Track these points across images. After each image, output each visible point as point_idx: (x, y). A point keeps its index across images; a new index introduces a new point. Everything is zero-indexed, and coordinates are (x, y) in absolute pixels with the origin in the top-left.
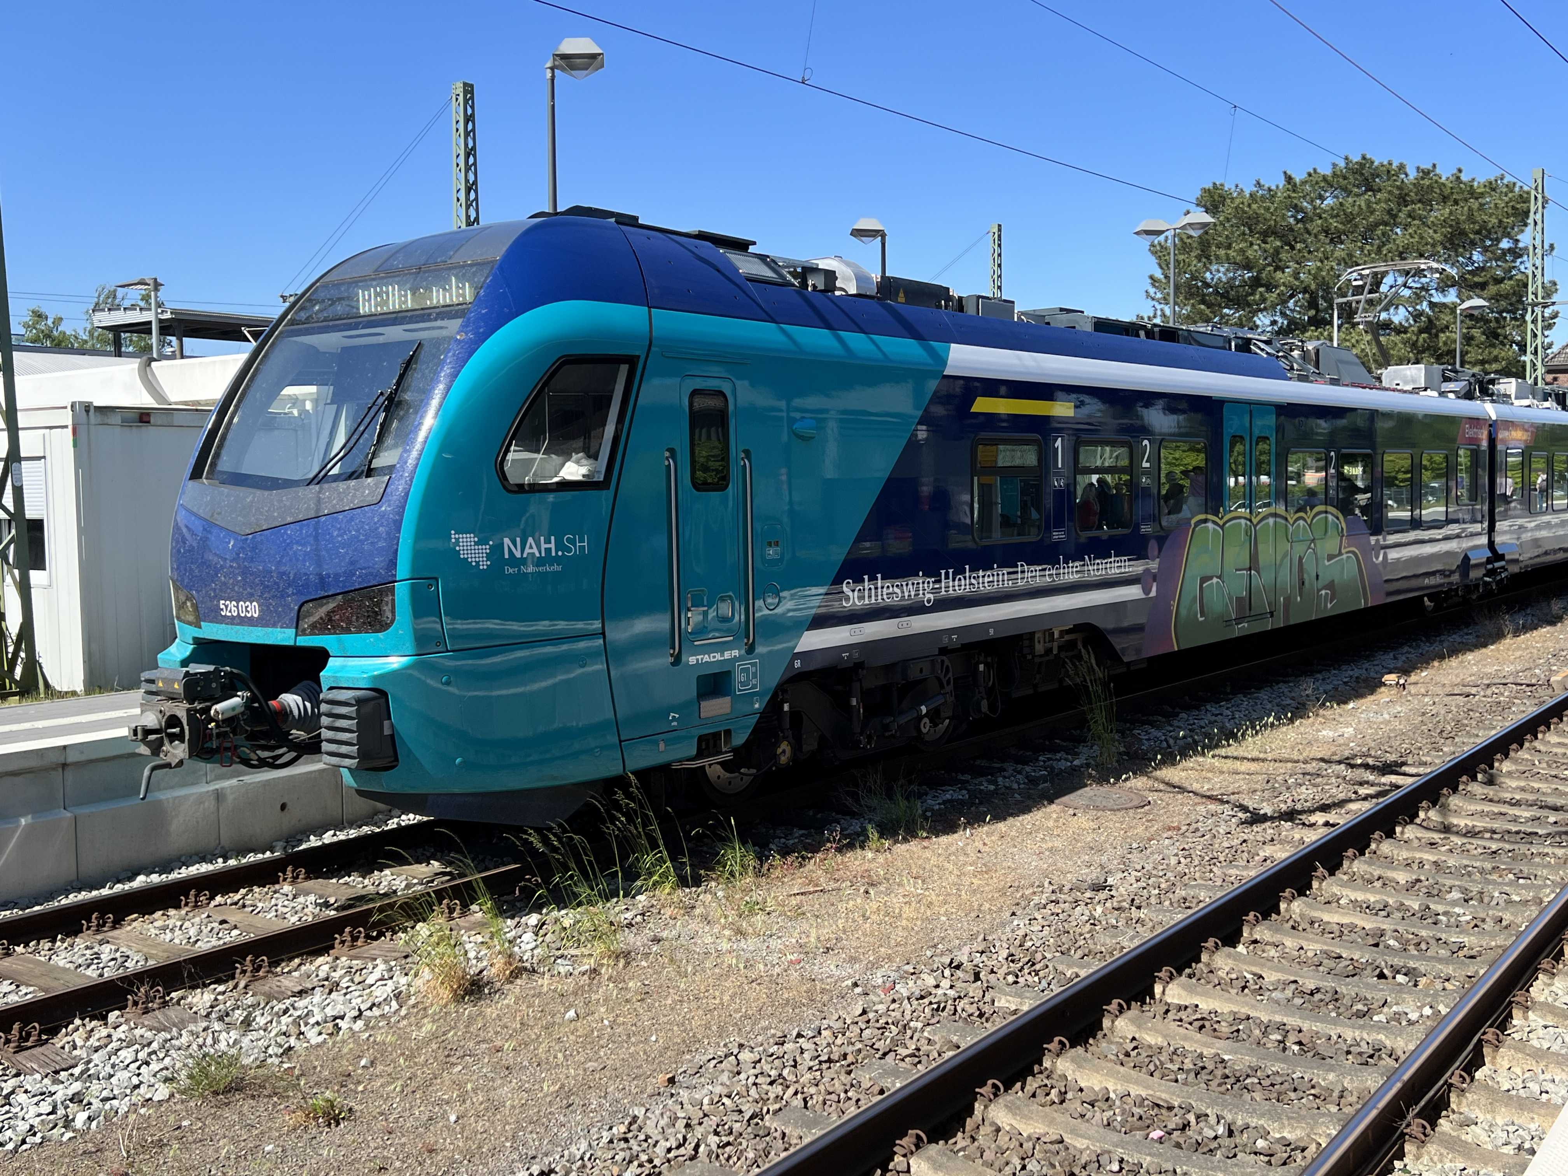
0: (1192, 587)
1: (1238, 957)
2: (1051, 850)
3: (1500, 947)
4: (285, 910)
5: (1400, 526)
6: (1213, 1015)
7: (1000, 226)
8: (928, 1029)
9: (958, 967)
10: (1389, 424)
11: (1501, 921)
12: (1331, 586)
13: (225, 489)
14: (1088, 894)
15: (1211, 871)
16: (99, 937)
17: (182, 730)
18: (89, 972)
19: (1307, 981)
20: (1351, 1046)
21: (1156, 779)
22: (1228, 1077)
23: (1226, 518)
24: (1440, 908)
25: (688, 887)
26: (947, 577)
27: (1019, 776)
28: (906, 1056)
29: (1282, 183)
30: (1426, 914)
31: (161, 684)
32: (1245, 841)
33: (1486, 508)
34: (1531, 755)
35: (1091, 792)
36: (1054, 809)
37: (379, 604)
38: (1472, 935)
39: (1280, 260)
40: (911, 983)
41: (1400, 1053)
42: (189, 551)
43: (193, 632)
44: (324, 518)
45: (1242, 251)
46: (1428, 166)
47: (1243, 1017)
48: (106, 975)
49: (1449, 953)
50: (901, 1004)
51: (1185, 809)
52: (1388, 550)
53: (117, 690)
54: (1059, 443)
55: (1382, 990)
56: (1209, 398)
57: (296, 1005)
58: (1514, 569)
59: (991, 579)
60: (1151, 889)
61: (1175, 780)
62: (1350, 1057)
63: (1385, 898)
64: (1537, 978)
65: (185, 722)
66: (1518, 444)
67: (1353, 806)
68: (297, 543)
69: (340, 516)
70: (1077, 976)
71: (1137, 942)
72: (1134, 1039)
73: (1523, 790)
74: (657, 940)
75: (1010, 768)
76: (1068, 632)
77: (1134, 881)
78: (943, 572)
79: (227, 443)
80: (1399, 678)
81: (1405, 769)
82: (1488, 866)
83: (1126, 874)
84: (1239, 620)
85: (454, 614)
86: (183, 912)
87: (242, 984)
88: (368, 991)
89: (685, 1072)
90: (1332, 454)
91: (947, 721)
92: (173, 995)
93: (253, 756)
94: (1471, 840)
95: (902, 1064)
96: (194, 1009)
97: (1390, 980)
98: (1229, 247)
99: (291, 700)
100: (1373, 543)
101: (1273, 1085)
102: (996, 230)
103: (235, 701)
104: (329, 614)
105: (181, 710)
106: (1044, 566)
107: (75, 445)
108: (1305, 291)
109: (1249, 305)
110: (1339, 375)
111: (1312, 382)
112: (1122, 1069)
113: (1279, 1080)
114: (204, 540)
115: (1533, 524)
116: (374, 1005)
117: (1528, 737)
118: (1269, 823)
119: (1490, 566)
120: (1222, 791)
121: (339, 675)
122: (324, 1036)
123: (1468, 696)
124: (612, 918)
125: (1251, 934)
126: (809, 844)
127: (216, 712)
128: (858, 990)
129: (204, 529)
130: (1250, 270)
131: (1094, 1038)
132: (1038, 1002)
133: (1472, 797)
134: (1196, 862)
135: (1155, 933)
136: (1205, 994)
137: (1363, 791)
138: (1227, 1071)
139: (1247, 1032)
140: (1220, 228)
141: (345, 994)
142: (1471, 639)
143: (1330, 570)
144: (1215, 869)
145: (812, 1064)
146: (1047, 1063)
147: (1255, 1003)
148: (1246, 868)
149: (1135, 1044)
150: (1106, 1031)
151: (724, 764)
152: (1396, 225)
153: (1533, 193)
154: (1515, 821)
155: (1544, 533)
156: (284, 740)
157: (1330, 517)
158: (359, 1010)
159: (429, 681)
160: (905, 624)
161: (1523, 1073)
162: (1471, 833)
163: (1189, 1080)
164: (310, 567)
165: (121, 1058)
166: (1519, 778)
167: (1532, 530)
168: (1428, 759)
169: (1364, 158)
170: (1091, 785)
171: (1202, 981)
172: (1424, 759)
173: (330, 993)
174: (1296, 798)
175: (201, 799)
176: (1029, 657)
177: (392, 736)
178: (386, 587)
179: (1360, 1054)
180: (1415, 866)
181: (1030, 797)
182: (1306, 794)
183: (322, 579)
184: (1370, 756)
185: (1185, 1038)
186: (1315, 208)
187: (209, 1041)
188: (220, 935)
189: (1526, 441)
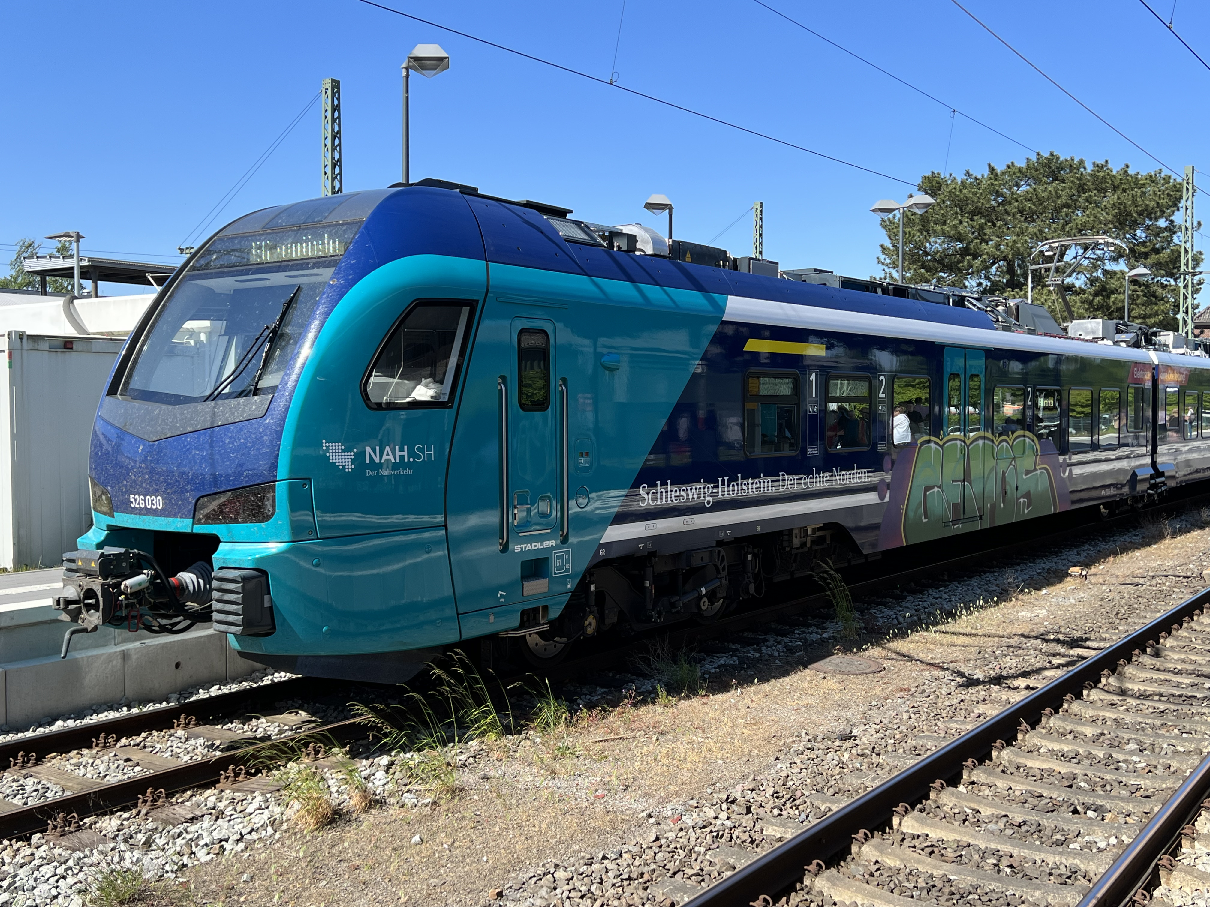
0: (917, 495)
1: (959, 795)
2: (806, 706)
3: (1170, 788)
4: (179, 751)
5: (1081, 448)
6: (940, 843)
7: (761, 203)
8: (710, 852)
9: (733, 802)
10: (1072, 367)
11: (1169, 768)
12: (1027, 495)
13: (136, 404)
14: (837, 743)
15: (936, 725)
16: (24, 772)
17: (97, 601)
18: (15, 801)
19: (1016, 815)
20: (1052, 869)
21: (890, 650)
22: (953, 894)
23: (945, 439)
24: (1121, 757)
25: (511, 734)
26: (723, 484)
27: (779, 646)
28: (692, 876)
29: (986, 173)
30: (1109, 762)
31: (80, 563)
32: (962, 701)
33: (1150, 434)
34: (1189, 633)
35: (837, 659)
36: (808, 673)
37: (262, 499)
38: (1147, 779)
39: (985, 234)
40: (695, 815)
41: (1092, 874)
42: (106, 454)
43: (107, 520)
44: (218, 428)
45: (955, 227)
46: (1101, 162)
47: (965, 845)
48: (29, 804)
49: (1129, 794)
50: (687, 832)
51: (914, 674)
52: (1073, 468)
53: (41, 568)
54: (813, 377)
55: (1076, 823)
56: (933, 343)
57: (189, 829)
58: (1172, 484)
59: (758, 486)
60: (888, 739)
61: (904, 650)
62: (1052, 878)
63: (1076, 748)
64: (1200, 814)
65: (99, 594)
66: (1173, 385)
67: (1048, 673)
68: (195, 448)
69: (232, 427)
70: (830, 810)
71: (878, 783)
72: (877, 862)
73: (1183, 661)
74: (486, 778)
75: (771, 639)
76: (819, 529)
77: (874, 733)
78: (720, 479)
79: (138, 366)
80: (1082, 570)
81: (1088, 643)
82: (1158, 723)
83: (867, 726)
84: (955, 522)
85: (324, 509)
86: (94, 751)
87: (144, 811)
88: (248, 818)
89: (511, 887)
90: (1029, 389)
91: (721, 600)
92: (86, 820)
93: (155, 623)
94: (1144, 702)
95: (689, 882)
96: (104, 832)
97: (1082, 815)
98: (944, 223)
99: (188, 578)
100: (1061, 461)
101: (990, 900)
102: (758, 207)
103: (141, 578)
104: (221, 506)
105: (96, 585)
106: (801, 476)
107: (10, 367)
108: (1005, 259)
109: (960, 270)
110: (1035, 326)
111: (1013, 331)
112: (867, 886)
113: (995, 896)
114: (118, 445)
115: (1187, 448)
116: (253, 830)
117: (1186, 618)
118: (981, 687)
119: (1153, 482)
120: (943, 660)
121: (228, 557)
122: (211, 855)
123: (1137, 585)
124: (449, 760)
125: (969, 776)
126: (610, 700)
127: (126, 587)
128: (652, 820)
129: (118, 437)
130: (961, 242)
131: (845, 861)
132: (800, 831)
133: (1142, 666)
134: (924, 718)
135: (893, 776)
136: (932, 826)
137: (1056, 661)
138: (953, 889)
139: (968, 856)
140: (937, 208)
141: (229, 821)
142: (1138, 540)
143: (1027, 483)
144: (939, 723)
145: (615, 881)
146: (807, 882)
147: (975, 833)
148: (964, 722)
149: (877, 866)
150: (854, 855)
151: (541, 634)
152: (1077, 208)
153: (1185, 184)
154: (1178, 686)
155: (1195, 456)
156: (181, 610)
157: (1027, 440)
158: (241, 834)
159: (302, 563)
160: (689, 521)
161: (1192, 892)
162: (1143, 696)
163: (922, 896)
164: (206, 469)
165: (42, 873)
166: (1179, 652)
167: (1186, 452)
168: (1107, 636)
169: (1052, 154)
170: (837, 653)
171: (931, 815)
172: (1104, 636)
173: (216, 820)
174: (1003, 666)
175: (110, 658)
176: (788, 549)
177: (271, 608)
178: (269, 485)
179: (1060, 875)
180: (1099, 723)
181: (788, 663)
182: (1010, 663)
183: (215, 478)
184: (1060, 633)
185: (919, 862)
186: (1012, 194)
187: (116, 859)
188: (125, 771)
189: (1181, 381)
